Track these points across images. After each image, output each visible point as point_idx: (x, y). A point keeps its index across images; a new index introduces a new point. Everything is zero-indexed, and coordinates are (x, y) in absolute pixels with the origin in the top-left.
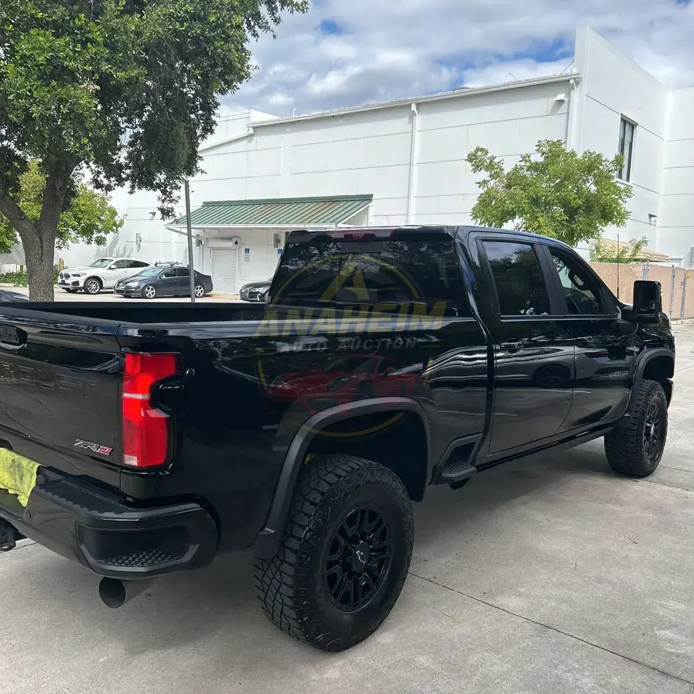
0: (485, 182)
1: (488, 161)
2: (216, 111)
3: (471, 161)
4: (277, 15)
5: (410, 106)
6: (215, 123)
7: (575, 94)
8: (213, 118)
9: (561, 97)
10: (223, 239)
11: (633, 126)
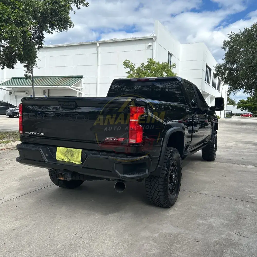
0: (129, 72)
1: (130, 64)
2: (43, 40)
3: (124, 64)
4: (79, 6)
5: (96, 44)
6: (43, 44)
7: (155, 43)
8: (43, 42)
9: (150, 44)
10: (21, 91)
11: (171, 55)
